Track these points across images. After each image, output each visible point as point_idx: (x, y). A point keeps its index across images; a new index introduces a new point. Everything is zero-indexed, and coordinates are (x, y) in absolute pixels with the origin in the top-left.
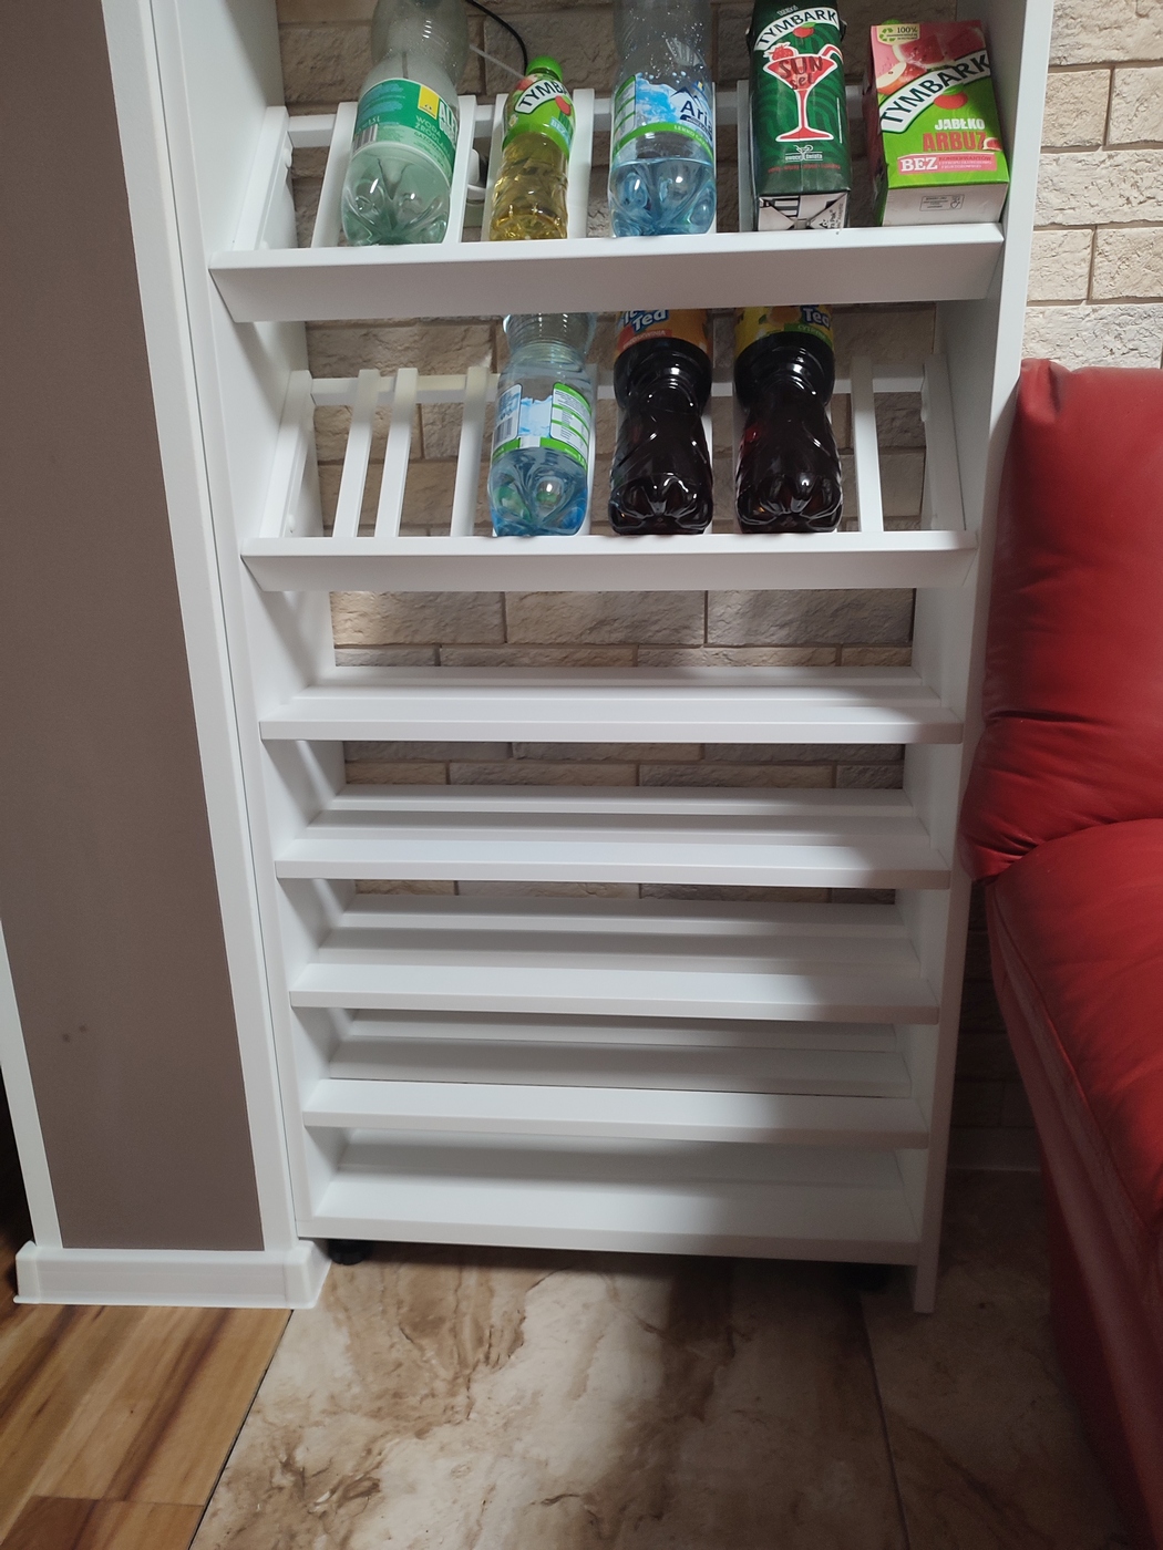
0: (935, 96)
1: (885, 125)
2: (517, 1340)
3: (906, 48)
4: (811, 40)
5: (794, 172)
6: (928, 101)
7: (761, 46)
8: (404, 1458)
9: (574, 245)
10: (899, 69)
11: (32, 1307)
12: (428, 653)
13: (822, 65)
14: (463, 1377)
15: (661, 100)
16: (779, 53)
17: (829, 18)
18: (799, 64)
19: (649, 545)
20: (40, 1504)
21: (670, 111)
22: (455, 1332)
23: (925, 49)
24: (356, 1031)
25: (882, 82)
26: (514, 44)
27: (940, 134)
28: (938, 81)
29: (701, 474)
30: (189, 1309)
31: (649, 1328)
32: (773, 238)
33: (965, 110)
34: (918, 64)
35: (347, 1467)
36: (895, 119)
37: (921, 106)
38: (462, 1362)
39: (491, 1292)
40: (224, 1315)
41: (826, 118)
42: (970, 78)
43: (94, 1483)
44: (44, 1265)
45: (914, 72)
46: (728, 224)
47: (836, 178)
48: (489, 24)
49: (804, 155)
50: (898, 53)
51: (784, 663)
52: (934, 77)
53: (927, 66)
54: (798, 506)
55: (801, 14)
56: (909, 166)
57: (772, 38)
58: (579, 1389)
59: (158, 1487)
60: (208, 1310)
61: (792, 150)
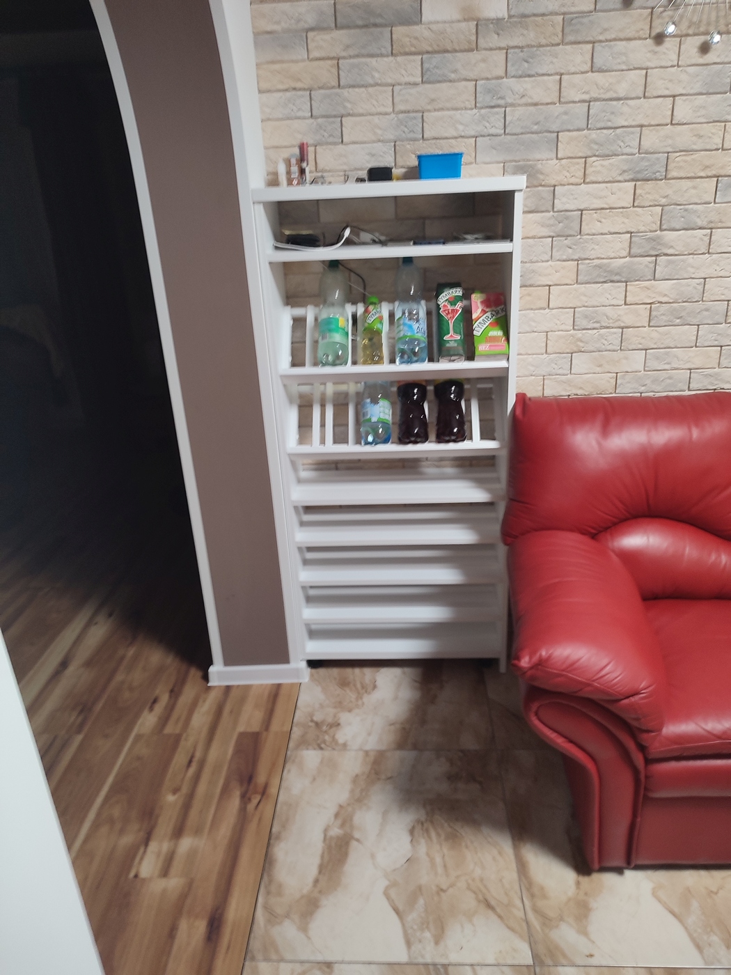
0: (489, 322)
1: (475, 333)
2: (375, 687)
3: (482, 302)
4: (453, 301)
5: (449, 349)
6: (487, 324)
7: (439, 303)
8: (344, 717)
9: (385, 367)
10: (479, 311)
11: (215, 687)
12: (333, 466)
13: (457, 311)
14: (359, 697)
15: (410, 327)
16: (445, 306)
17: (458, 292)
18: (450, 311)
19: (410, 448)
20: (242, 735)
21: (413, 331)
22: (355, 685)
23: (487, 303)
24: (312, 592)
25: (474, 316)
26: (361, 280)
27: (490, 337)
28: (490, 317)
29: (424, 424)
30: (267, 685)
31: (416, 681)
32: (443, 366)
33: (497, 328)
34: (485, 309)
35: (330, 720)
36: (478, 330)
37: (485, 326)
38: (359, 693)
39: (364, 674)
40: (279, 686)
41: (458, 331)
42: (499, 316)
43: (255, 727)
44: (219, 673)
45: (484, 312)
46: (431, 360)
47: (461, 352)
48: (352, 274)
49: (452, 344)
50: (479, 304)
51: (453, 466)
52: (489, 314)
53: (487, 310)
54: (453, 438)
55: (451, 291)
56: (481, 348)
57: (443, 298)
58: (396, 698)
59: (275, 727)
60: (273, 685)
61: (448, 341)
